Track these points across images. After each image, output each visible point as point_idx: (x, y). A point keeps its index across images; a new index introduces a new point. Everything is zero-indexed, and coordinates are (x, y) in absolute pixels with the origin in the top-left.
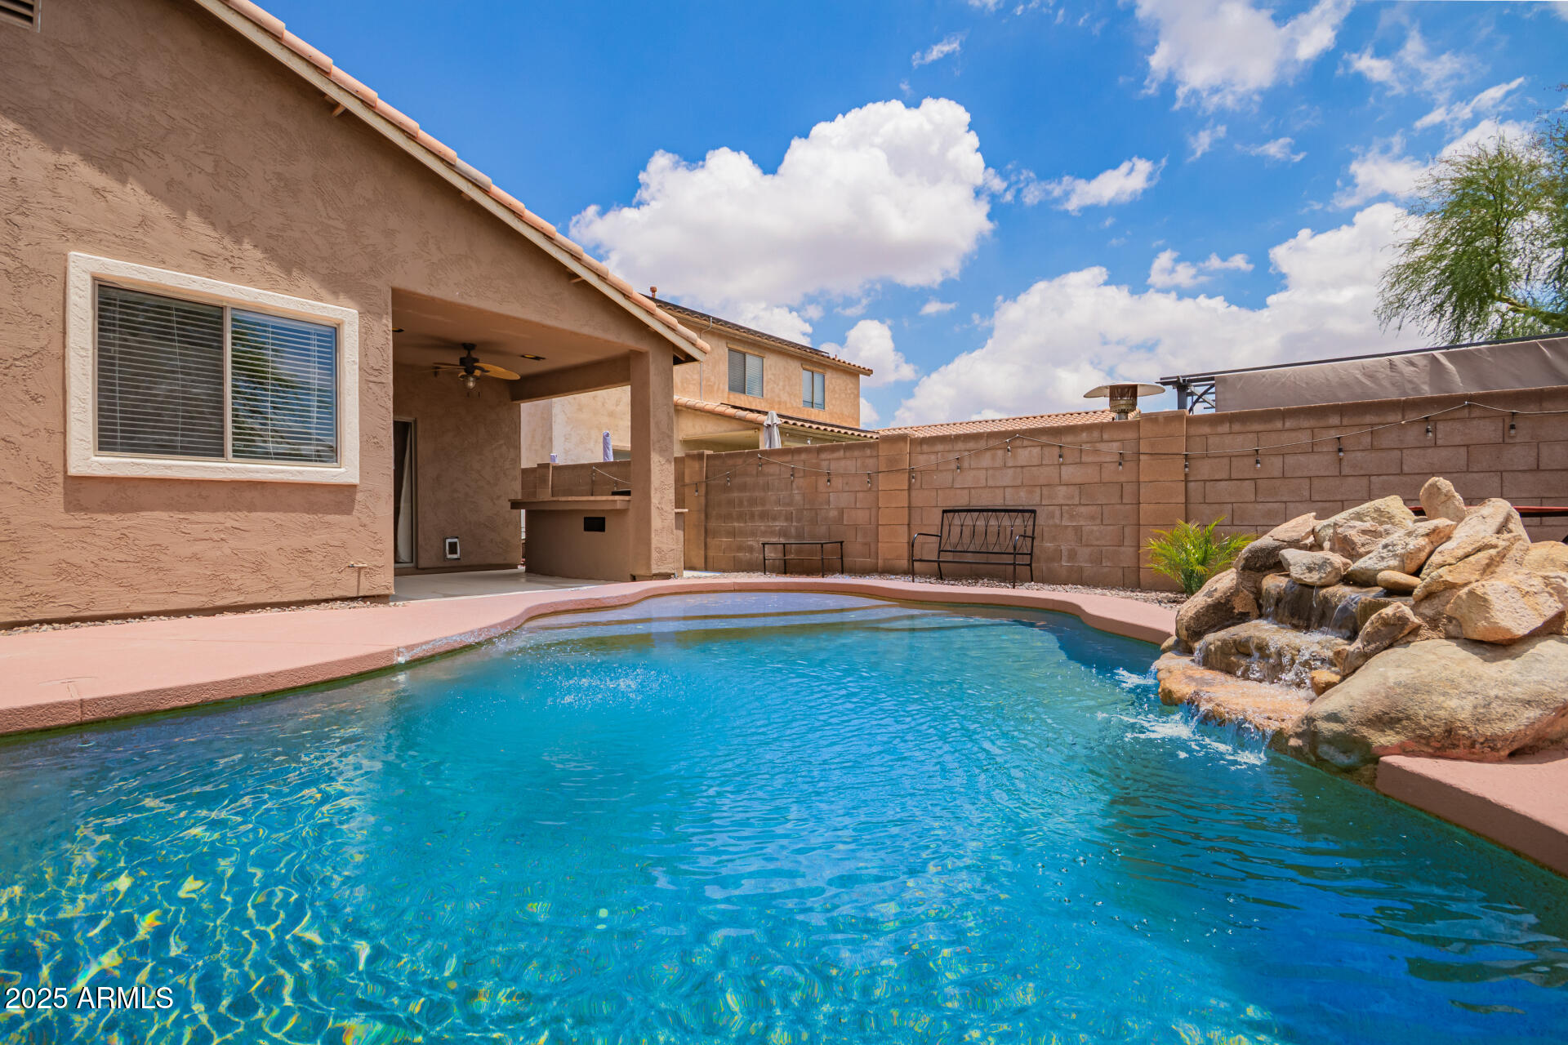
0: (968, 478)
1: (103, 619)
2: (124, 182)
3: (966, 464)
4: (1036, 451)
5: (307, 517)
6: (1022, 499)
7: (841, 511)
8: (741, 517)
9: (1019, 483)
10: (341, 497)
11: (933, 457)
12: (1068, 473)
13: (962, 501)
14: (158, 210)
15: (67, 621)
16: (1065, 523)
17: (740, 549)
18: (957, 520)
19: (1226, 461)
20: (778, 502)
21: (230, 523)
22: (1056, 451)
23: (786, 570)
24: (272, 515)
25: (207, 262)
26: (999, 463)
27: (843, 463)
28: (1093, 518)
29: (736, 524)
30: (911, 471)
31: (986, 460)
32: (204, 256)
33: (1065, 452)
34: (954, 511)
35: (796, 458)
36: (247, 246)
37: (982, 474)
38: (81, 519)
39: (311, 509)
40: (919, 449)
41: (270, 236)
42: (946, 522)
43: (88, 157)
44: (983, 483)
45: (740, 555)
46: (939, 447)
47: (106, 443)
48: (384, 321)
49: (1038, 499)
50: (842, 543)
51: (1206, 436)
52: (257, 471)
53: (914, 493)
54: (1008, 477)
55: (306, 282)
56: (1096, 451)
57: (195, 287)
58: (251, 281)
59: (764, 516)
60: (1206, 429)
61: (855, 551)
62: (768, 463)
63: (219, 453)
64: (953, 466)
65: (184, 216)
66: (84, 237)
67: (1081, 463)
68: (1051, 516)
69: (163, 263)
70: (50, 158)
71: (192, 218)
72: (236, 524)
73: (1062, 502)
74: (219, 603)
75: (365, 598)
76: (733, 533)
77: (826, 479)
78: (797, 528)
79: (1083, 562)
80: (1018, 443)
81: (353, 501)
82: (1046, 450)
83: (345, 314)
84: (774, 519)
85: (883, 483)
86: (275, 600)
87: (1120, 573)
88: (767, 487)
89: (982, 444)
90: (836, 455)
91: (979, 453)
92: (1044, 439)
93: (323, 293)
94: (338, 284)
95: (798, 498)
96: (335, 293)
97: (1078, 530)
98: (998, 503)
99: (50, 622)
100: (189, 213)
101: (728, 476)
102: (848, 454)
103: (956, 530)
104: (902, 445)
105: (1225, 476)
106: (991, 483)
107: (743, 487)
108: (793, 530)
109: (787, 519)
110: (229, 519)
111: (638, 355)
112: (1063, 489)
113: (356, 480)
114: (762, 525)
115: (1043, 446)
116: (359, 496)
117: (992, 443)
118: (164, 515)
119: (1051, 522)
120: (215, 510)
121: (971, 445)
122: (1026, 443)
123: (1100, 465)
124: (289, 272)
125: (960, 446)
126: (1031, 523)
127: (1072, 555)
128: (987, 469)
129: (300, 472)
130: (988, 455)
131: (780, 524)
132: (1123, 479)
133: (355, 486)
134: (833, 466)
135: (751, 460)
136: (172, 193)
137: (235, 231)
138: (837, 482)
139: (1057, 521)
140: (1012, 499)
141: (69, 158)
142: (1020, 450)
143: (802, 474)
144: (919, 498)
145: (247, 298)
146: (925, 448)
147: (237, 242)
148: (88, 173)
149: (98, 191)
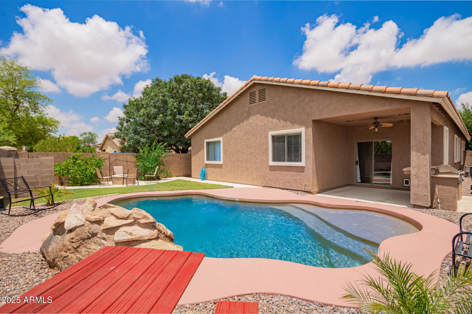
1: (273, 187)
2: (274, 119)
5: (297, 173)
10: (302, 169)
14: (278, 121)
15: (269, 187)
21: (286, 174)
24: (291, 172)
25: (283, 127)
32: (283, 126)
36: (288, 122)
38: (270, 172)
39: (297, 171)
41: (291, 119)
47: (274, 160)
48: (310, 128)
52: (288, 164)
55: (297, 126)
57: (281, 133)
58: (289, 129)
63: (284, 161)
65: (280, 121)
66: (271, 129)
69: (278, 130)
70: (267, 119)
72: (287, 174)
74: (285, 188)
75: (306, 192)
81: (304, 170)
83: (302, 130)
86: (292, 189)
93: (299, 127)
94: (301, 124)
96: (301, 126)
100: (281, 120)
110: (286, 173)
113: (304, 165)
116: (305, 169)
118: (278, 172)
120: (284, 171)
124: (294, 125)
129: (295, 164)
133: (304, 167)
136: (279, 118)
137: (286, 121)
141: (269, 118)
145: (287, 132)
147: (287, 122)
148: (271, 119)
149: (272, 122)
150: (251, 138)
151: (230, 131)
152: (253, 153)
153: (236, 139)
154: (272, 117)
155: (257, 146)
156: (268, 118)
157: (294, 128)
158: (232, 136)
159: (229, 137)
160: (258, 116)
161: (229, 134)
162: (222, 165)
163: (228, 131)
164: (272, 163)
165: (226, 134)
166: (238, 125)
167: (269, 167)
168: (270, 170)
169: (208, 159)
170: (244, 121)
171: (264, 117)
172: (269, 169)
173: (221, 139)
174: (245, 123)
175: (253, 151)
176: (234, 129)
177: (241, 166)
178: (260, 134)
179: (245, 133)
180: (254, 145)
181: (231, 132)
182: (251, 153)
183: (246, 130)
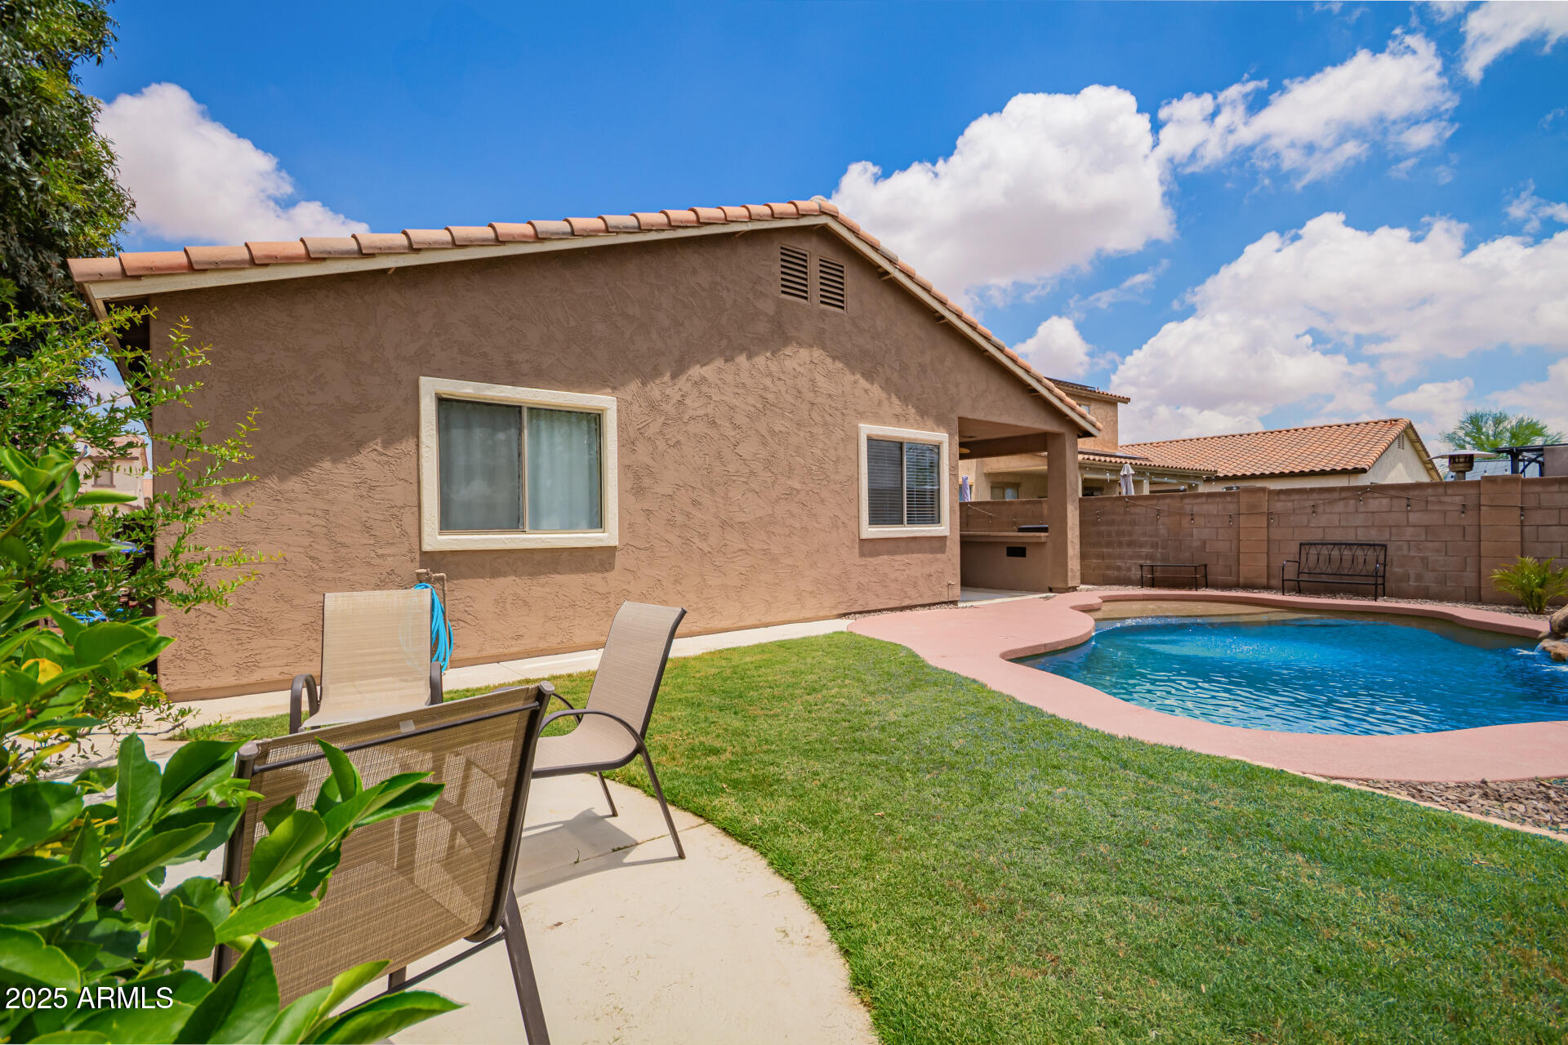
0: (1323, 520)
1: (871, 612)
2: (872, 384)
3: (1320, 510)
4: (1385, 501)
6: (1373, 536)
7: (1204, 543)
8: (1109, 545)
9: (1370, 524)
10: (942, 543)
11: (1290, 504)
12: (1414, 517)
13: (1317, 536)
14: (884, 395)
15: (860, 612)
16: (1413, 553)
17: (1108, 568)
18: (1313, 551)
19: (1557, 512)
20: (1144, 534)
21: (907, 561)
22: (1404, 502)
23: (1153, 584)
24: (919, 556)
25: (899, 419)
26: (1351, 509)
27: (1205, 506)
28: (1438, 551)
29: (1105, 550)
30: (1270, 514)
31: (1340, 507)
32: (896, 416)
33: (1412, 502)
34: (1311, 544)
35: (1160, 502)
36: (909, 407)
37: (1336, 518)
38: (863, 561)
39: (932, 551)
40: (1276, 498)
41: (916, 400)
42: (1303, 551)
43: (863, 375)
44: (1336, 523)
45: (1109, 572)
46: (1296, 497)
47: (871, 521)
48: (956, 438)
49: (1388, 536)
50: (1206, 566)
51: (1539, 494)
53: (1272, 530)
54: (1359, 520)
55: (930, 423)
56: (1440, 502)
58: (912, 427)
59: (1130, 544)
60: (1538, 489)
61: (1217, 571)
62: (1135, 505)
63: (901, 522)
64: (1309, 511)
65: (890, 397)
66: (862, 415)
67: (1427, 510)
68: (1400, 548)
69: (884, 423)
70: (853, 379)
71: (894, 398)
73: (1409, 539)
74: (904, 605)
75: (951, 602)
76: (1102, 556)
77: (1190, 518)
78: (1162, 554)
79: (1429, 580)
80: (1369, 495)
81: (945, 545)
82: (1395, 501)
83: (943, 437)
84: (1141, 546)
85: (1244, 521)
86: (921, 603)
87: (1463, 591)
88: (1134, 523)
89: (1336, 495)
90: (1199, 501)
91: (1333, 502)
92: (1393, 493)
93: (936, 428)
94: (941, 421)
95: (1163, 531)
96: (938, 426)
97: (1424, 560)
98: (1350, 537)
99: (855, 613)
100: (892, 394)
101: (1098, 514)
102: (1210, 500)
103: (1313, 558)
104: (1262, 494)
105: (1555, 522)
106: (1343, 523)
107: (1112, 523)
108: (1159, 555)
109: (1152, 547)
110: (906, 558)
111: (1056, 436)
112: (1411, 530)
113: (948, 534)
114: (1130, 551)
115: (1392, 498)
116: (948, 543)
117: (1344, 495)
118: (886, 557)
119: (1399, 553)
120: (902, 554)
121: (1325, 495)
122: (1376, 495)
123: (1445, 513)
124: (923, 418)
125: (1315, 496)
126: (1383, 553)
127: (1419, 577)
128: (1340, 514)
130: (1341, 503)
131: (1145, 551)
132: (1464, 523)
133: (946, 537)
134: (1196, 509)
135: (1120, 503)
136: (888, 386)
137: (905, 399)
138: (1200, 521)
139: (1406, 553)
140: (1362, 536)
141: (858, 376)
142: (1370, 501)
143: (1166, 514)
144: (1276, 533)
145: (910, 436)
146: (1282, 497)
147: (907, 406)
148: (863, 383)
149: (866, 391)
150: (788, 433)
151: (674, 376)
152: (798, 491)
153: (713, 424)
154: (869, 376)
155: (814, 468)
156: (854, 374)
157: (923, 429)
158: (688, 401)
159: (669, 408)
160: (817, 353)
161: (665, 389)
162: (611, 550)
163: (656, 373)
164: (870, 532)
165: (644, 384)
166: (726, 361)
167: (857, 546)
168: (862, 555)
169: (447, 523)
170: (757, 354)
171: (839, 365)
172: (857, 551)
173: (603, 401)
174: (760, 360)
175: (798, 486)
176: (695, 371)
177: (743, 546)
178: (825, 424)
179: (760, 406)
180: (802, 461)
181: (682, 381)
182: (790, 493)
183: (770, 397)
